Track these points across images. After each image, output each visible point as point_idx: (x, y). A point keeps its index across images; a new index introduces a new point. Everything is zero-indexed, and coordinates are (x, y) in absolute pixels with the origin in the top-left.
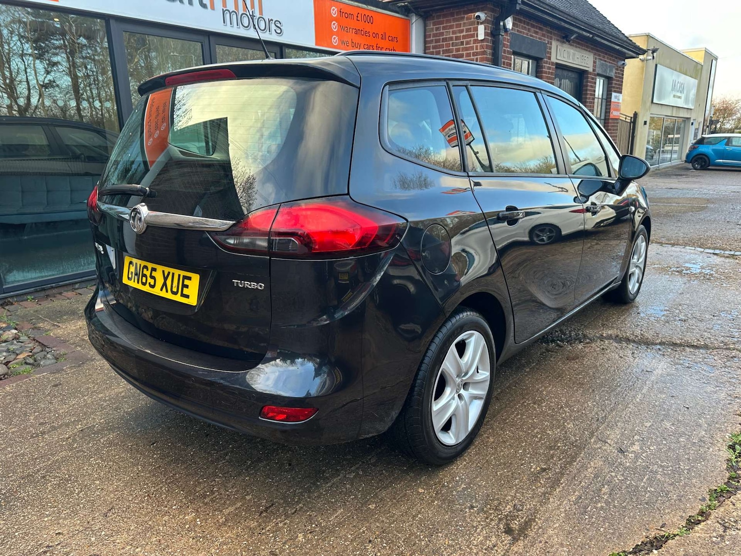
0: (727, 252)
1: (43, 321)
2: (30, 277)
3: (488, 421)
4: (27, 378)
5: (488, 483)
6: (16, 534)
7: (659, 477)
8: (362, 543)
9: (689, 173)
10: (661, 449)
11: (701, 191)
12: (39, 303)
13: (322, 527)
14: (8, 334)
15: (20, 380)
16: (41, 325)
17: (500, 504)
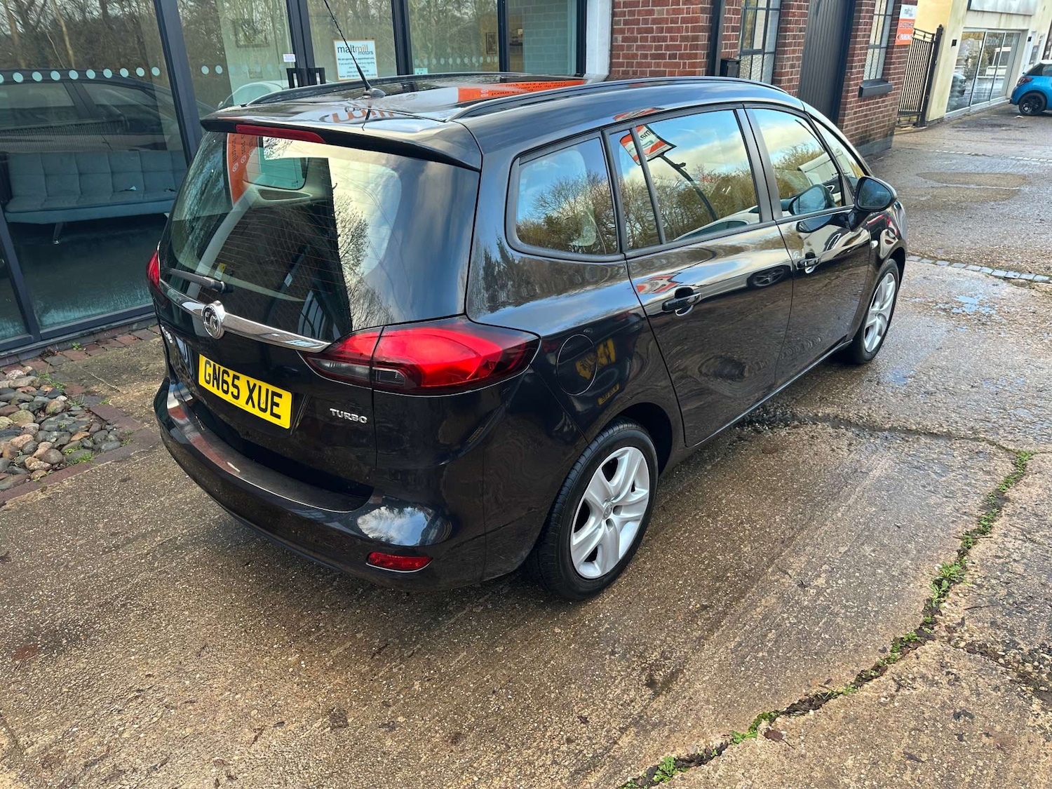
0: (1024, 276)
1: (98, 382)
2: (73, 317)
3: (648, 540)
4: (88, 468)
5: (636, 623)
6: (102, 675)
7: (839, 620)
8: (485, 694)
9: (1013, 121)
10: (850, 583)
11: (1018, 160)
12: (89, 352)
13: (441, 674)
14: (56, 404)
15: (79, 471)
16: (94, 388)
17: (646, 650)
